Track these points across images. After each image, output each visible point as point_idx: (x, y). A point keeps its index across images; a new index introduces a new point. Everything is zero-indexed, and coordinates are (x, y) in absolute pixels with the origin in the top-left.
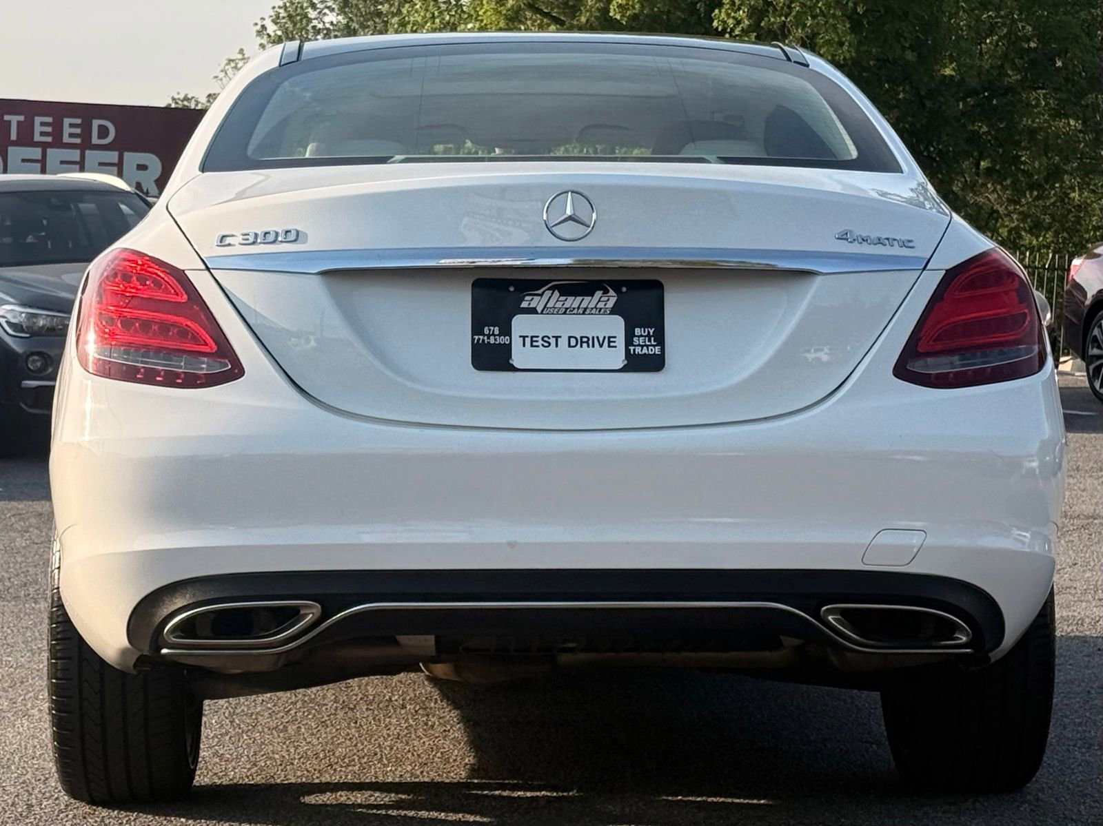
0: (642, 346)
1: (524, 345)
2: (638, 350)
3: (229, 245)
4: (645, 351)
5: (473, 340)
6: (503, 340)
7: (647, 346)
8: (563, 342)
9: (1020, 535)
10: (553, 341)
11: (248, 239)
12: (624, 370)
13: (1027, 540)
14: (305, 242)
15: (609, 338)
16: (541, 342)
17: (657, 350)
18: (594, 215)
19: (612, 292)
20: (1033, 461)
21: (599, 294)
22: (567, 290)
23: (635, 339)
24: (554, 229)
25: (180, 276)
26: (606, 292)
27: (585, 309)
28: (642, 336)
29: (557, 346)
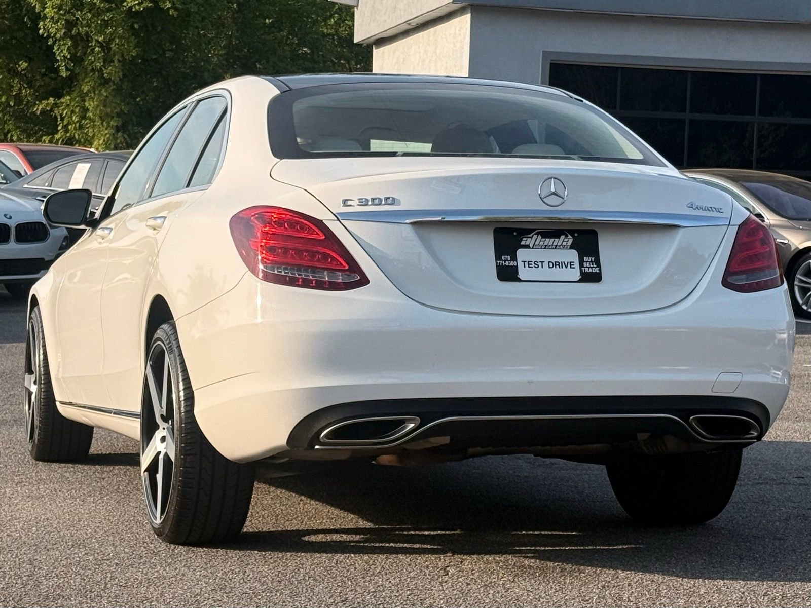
0: (589, 268)
1: (525, 267)
2: (587, 270)
3: (350, 206)
4: (590, 270)
5: (497, 263)
6: (513, 263)
7: (592, 268)
8: (546, 265)
9: (775, 374)
10: (540, 264)
11: (362, 202)
12: (579, 281)
13: (779, 377)
14: (400, 205)
15: (571, 263)
16: (533, 265)
17: (597, 270)
18: (566, 192)
19: (570, 237)
20: (784, 333)
21: (563, 237)
22: (546, 234)
23: (585, 264)
24: (544, 200)
25: (319, 224)
26: (567, 236)
27: (556, 246)
28: (588, 262)
29: (542, 267)
